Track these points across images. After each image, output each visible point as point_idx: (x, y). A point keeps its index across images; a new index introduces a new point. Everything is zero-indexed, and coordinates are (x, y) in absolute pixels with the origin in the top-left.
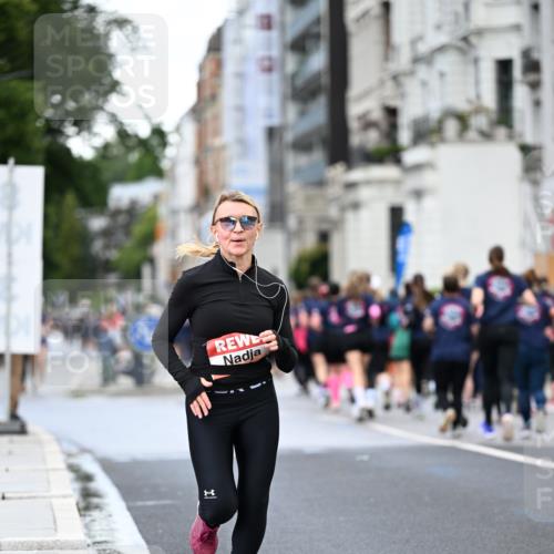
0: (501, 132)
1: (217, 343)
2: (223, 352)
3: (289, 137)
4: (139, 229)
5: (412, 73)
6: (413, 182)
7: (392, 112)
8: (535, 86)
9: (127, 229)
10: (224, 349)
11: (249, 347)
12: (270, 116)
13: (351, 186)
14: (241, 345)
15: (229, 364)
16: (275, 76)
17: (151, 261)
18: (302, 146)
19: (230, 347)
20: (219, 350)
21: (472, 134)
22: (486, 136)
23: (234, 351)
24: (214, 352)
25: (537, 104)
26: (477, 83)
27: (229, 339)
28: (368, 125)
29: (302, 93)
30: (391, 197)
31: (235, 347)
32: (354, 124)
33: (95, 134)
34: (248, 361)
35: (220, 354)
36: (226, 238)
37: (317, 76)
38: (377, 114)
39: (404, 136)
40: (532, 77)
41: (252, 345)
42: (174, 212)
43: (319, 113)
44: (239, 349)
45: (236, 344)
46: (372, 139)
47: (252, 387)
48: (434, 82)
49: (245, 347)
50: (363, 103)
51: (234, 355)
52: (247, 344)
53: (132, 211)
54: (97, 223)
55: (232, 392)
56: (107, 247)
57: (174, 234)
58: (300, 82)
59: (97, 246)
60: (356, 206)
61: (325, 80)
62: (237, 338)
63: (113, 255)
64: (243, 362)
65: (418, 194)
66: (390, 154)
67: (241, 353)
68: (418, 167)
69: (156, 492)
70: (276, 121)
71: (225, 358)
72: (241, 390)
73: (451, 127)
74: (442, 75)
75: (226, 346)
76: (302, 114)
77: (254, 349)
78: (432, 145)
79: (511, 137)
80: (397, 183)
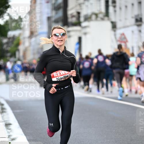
0: (106, 18)
1: (54, 74)
2: (56, 77)
3: (53, 19)
4: (15, 42)
5: (83, 3)
6: (84, 31)
7: (79, 13)
8: (115, 7)
9: (12, 42)
10: (57, 76)
11: (64, 75)
12: (48, 14)
13: (69, 32)
14: (62, 74)
15: (58, 80)
16: (49, 4)
17: (18, 50)
18: (56, 21)
19: (58, 75)
20: (55, 76)
21: (99, 19)
22: (102, 19)
23: (60, 76)
24: (54, 77)
25: (115, 11)
26: (100, 6)
27: (58, 72)
28: (73, 16)
29: (56, 8)
30: (79, 34)
31: (60, 75)
32: (69, 16)
33: (4, 18)
34: (64, 79)
35: (55, 77)
36: (56, 41)
37: (60, 4)
38: (75, 14)
39: (82, 19)
40: (114, 5)
41: (65, 74)
42: (24, 38)
43: (60, 13)
44: (61, 75)
45: (60, 74)
46: (74, 20)
47: (65, 87)
48: (89, 6)
49: (63, 75)
50: (71, 11)
51: (60, 77)
52: (64, 74)
53: (14, 38)
54: (5, 41)
55: (59, 89)
56: (7, 47)
57: (24, 43)
58: (56, 5)
59: (5, 46)
60: (70, 37)
61: (62, 5)
62: (60, 72)
63: (9, 49)
64: (63, 80)
65: (85, 34)
66: (78, 24)
67: (62, 77)
68: (85, 27)
69: (20, 108)
70: (49, 15)
71: (57, 78)
72: (62, 89)
73: (94, 17)
74: (91, 4)
75: (57, 75)
76: (56, 13)
77: (66, 75)
78: (89, 21)
79: (109, 19)
80: (80, 31)
